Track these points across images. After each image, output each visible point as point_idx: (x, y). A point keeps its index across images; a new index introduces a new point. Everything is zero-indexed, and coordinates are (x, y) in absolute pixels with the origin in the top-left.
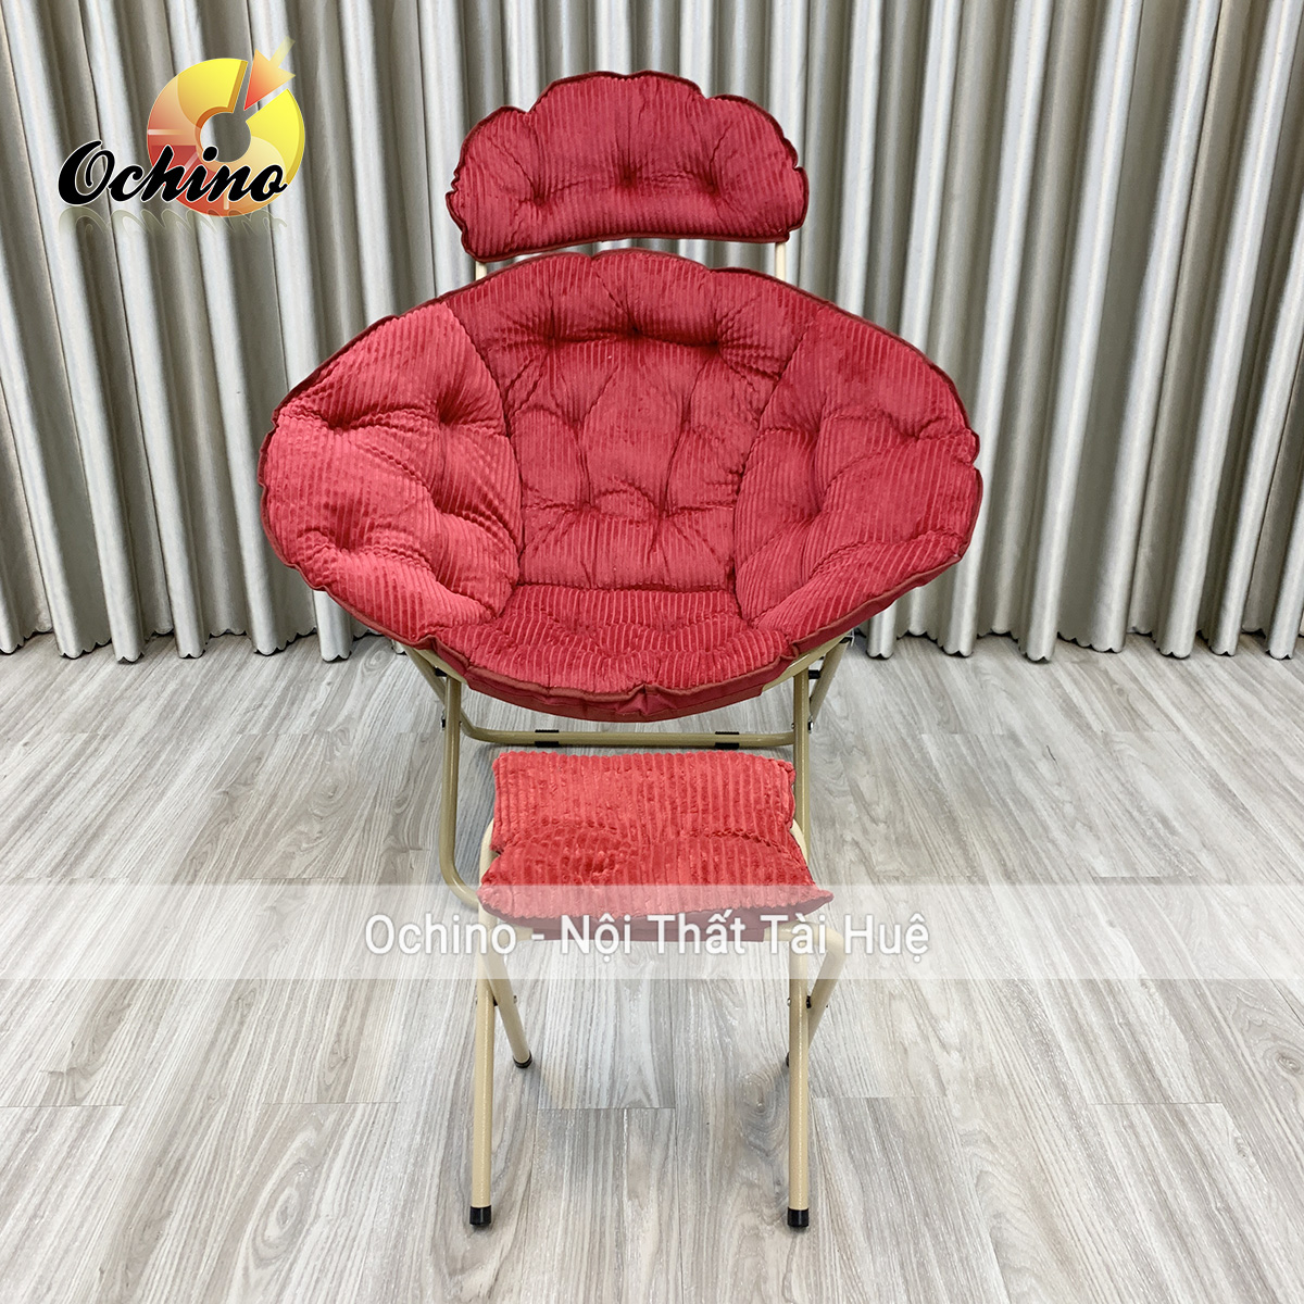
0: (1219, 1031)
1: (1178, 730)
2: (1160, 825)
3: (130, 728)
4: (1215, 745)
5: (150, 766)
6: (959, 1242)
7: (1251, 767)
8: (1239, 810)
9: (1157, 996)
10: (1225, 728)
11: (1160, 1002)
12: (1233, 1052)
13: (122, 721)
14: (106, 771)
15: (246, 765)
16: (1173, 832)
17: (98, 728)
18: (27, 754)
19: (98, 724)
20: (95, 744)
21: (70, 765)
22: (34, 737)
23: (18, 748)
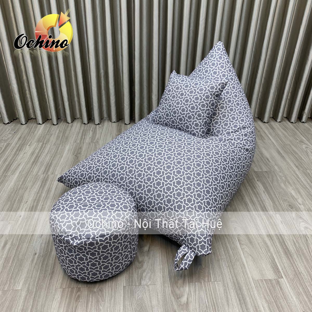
0: (278, 201)
1: (271, 140)
2: (267, 160)
4: (278, 143)
5: (58, 150)
6: (232, 240)
7: (285, 148)
8: (283, 157)
9: (267, 194)
10: (280, 140)
11: (267, 196)
12: (281, 205)
14: (48, 151)
15: (79, 149)
16: (269, 162)
17: (44, 141)
18: (30, 148)
20: (44, 145)
21: (40, 150)
22: (30, 144)
23: (28, 146)
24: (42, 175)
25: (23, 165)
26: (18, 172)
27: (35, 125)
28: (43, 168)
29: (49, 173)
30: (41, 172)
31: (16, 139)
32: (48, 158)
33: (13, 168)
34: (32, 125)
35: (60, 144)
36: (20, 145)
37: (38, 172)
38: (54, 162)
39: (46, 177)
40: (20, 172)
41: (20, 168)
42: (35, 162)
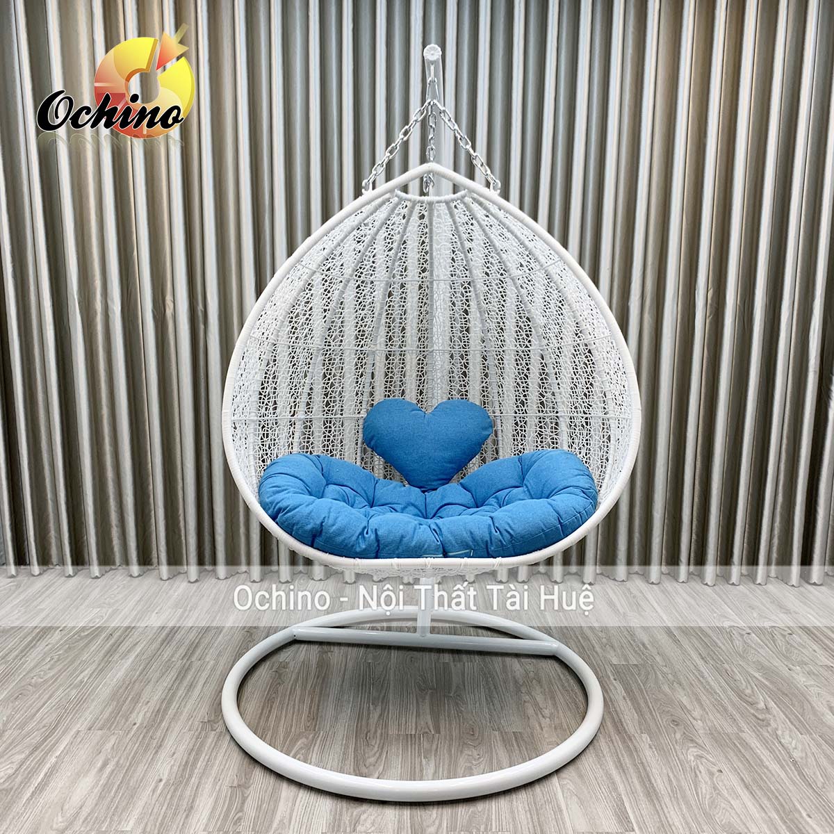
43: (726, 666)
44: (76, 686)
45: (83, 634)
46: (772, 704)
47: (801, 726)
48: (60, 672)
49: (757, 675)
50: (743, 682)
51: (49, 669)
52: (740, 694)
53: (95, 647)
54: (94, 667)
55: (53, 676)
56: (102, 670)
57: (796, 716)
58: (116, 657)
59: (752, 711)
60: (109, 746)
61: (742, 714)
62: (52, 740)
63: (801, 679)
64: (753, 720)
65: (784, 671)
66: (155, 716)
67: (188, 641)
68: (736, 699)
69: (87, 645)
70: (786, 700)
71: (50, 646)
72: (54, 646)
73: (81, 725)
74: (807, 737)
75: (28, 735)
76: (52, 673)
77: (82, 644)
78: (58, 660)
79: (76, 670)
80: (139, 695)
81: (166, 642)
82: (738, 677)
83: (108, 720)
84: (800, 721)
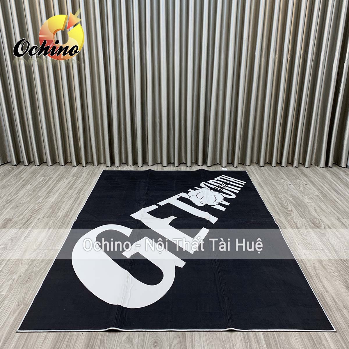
3: (83, 176)
5: (87, 181)
13: (81, 175)
17: (78, 176)
19: (77, 176)
20: (78, 179)
22: (67, 177)
23: (65, 179)
24: (75, 195)
25: (61, 190)
26: (58, 194)
27: (71, 167)
28: (76, 191)
29: (80, 194)
30: (74, 193)
31: (56, 175)
32: (80, 186)
33: (53, 191)
34: (68, 167)
35: (89, 178)
36: (59, 178)
37: (73, 193)
38: (85, 188)
39: (78, 197)
40: (59, 193)
41: (60, 191)
42: (70, 188)
43: (279, 196)
44: (37, 204)
45: (38, 186)
46: (293, 209)
47: (303, 216)
48: (31, 199)
49: (290, 199)
50: (284, 201)
51: (27, 198)
52: (282, 206)
53: (43, 190)
54: (43, 197)
55: (29, 200)
56: (46, 198)
57: (302, 213)
58: (52, 194)
59: (286, 211)
60: (51, 223)
61: (282, 212)
62: (30, 221)
63: (306, 200)
64: (285, 214)
65: (301, 197)
66: (67, 213)
67: (78, 188)
68: (280, 207)
69: (40, 190)
70: (299, 207)
71: (27, 190)
72: (28, 190)
73: (40, 216)
74: (304, 220)
75: (21, 220)
76: (28, 199)
77: (38, 189)
78: (30, 195)
79: (36, 198)
80: (61, 206)
81: (70, 189)
82: (283, 200)
83: (49, 215)
84: (303, 214)
